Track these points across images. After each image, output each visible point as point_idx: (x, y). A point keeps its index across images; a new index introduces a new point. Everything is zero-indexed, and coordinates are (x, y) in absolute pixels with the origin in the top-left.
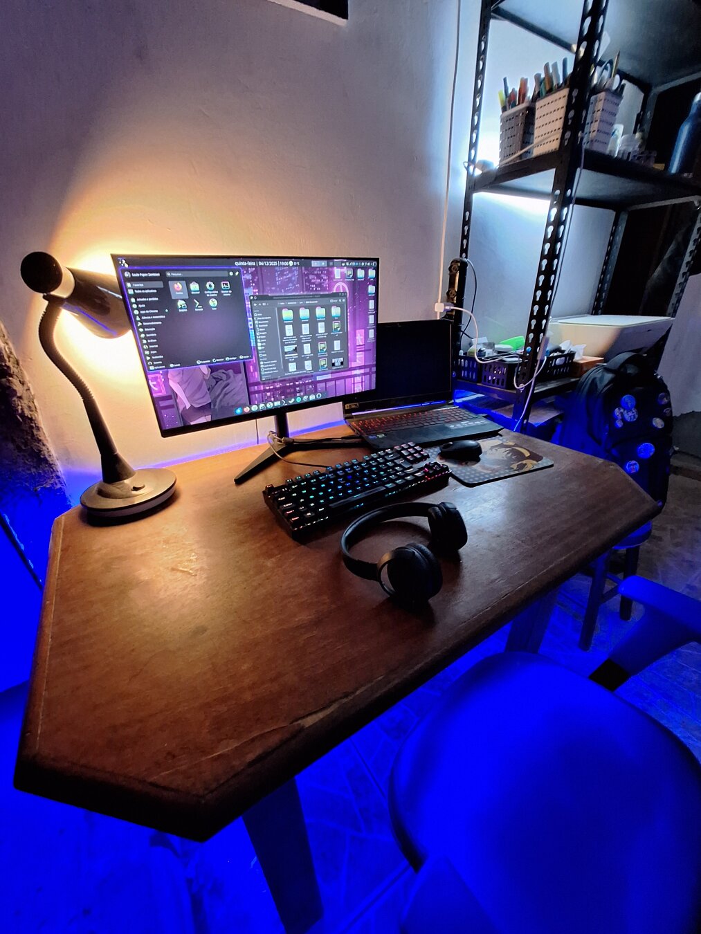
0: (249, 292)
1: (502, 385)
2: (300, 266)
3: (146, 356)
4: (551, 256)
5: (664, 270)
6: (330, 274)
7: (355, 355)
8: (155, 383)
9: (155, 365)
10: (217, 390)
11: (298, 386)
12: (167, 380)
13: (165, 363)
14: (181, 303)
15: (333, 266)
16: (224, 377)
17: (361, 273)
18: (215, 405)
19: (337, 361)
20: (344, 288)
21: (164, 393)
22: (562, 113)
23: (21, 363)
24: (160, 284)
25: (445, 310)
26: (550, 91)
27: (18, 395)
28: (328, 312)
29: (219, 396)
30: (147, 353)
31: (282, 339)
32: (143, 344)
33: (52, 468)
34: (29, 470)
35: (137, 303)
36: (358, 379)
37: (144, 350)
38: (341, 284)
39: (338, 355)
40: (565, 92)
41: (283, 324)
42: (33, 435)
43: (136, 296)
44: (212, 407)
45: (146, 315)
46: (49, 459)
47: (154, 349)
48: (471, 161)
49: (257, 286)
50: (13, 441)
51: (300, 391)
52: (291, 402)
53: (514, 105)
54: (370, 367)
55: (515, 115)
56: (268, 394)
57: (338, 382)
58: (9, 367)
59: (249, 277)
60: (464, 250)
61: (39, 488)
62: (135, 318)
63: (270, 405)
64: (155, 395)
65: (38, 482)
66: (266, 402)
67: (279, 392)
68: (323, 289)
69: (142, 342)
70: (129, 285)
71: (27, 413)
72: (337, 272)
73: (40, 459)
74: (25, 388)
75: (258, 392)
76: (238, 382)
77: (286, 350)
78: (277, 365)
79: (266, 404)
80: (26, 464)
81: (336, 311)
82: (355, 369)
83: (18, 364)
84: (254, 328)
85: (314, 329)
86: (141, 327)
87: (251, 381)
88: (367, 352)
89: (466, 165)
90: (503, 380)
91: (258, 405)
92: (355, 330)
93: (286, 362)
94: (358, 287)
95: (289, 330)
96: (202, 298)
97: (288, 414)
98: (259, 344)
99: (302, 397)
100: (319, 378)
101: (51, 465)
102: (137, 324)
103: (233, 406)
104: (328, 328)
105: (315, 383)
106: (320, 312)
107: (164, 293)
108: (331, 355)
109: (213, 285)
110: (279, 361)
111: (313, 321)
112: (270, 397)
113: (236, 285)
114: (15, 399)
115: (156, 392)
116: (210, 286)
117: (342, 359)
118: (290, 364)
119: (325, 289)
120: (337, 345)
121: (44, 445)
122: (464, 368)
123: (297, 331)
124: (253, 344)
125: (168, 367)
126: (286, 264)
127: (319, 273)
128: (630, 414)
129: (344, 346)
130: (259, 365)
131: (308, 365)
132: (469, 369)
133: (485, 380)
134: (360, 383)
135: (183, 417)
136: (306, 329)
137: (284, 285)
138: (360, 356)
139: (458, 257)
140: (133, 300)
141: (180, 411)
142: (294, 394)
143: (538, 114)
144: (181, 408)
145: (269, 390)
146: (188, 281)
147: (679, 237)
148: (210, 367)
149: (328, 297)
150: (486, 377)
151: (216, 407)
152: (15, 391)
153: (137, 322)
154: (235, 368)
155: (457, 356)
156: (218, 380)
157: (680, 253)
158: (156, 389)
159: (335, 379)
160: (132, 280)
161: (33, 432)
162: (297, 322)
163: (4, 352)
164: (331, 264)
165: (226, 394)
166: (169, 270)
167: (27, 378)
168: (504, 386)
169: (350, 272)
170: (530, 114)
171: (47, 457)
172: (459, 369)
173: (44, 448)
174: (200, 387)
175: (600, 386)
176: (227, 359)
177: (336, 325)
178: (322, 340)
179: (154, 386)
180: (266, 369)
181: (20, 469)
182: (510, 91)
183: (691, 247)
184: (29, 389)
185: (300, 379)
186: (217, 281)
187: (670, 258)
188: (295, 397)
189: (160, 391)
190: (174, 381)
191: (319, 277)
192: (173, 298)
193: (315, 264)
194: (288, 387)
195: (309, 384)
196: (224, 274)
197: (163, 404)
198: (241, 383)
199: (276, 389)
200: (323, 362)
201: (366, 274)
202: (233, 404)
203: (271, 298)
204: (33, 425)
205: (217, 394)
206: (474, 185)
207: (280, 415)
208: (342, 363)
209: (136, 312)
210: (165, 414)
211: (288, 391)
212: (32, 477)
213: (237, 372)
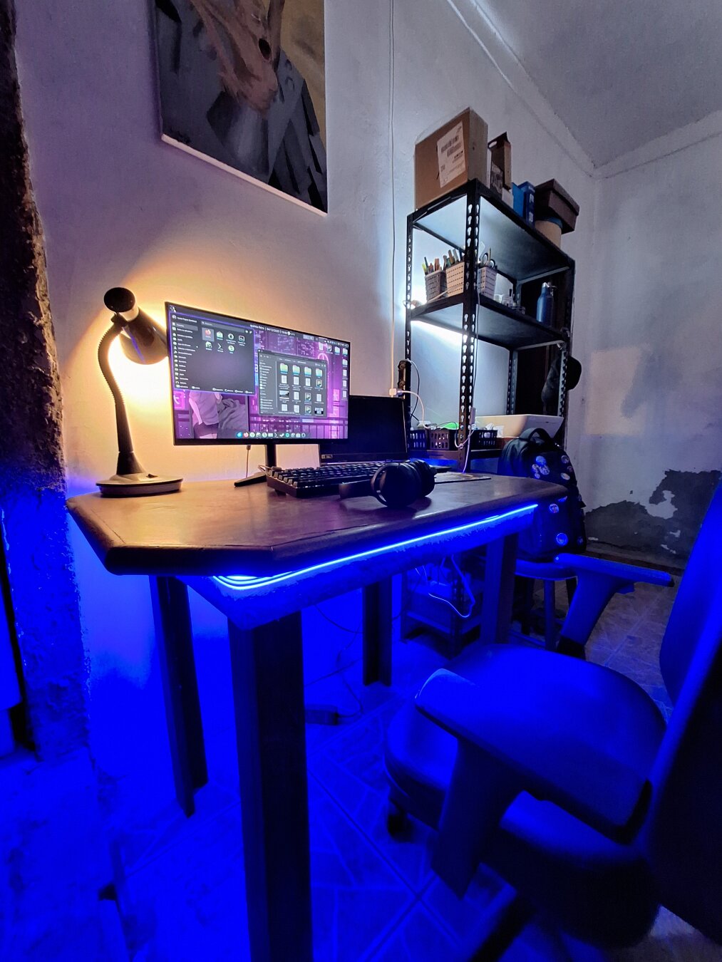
0: (258, 346)
1: (447, 447)
2: (295, 336)
3: (175, 376)
4: (468, 374)
5: (548, 387)
6: (316, 347)
7: (332, 408)
8: (178, 398)
9: (180, 385)
10: (225, 414)
11: (288, 424)
12: (188, 398)
13: (189, 385)
14: (208, 344)
15: (318, 341)
16: (232, 405)
17: (337, 350)
18: (221, 426)
19: (319, 410)
20: (325, 357)
21: (183, 408)
22: (463, 275)
23: (61, 378)
24: (196, 328)
25: (397, 393)
26: (454, 264)
27: (53, 401)
28: (313, 372)
29: (226, 418)
30: (177, 374)
31: (278, 384)
32: (175, 367)
33: (60, 471)
34: (39, 469)
35: (176, 337)
36: (334, 428)
37: (175, 371)
38: (323, 354)
39: (319, 405)
40: (463, 264)
41: (280, 374)
42: (53, 438)
43: (177, 332)
44: (219, 426)
45: (181, 347)
46: (60, 462)
47: (182, 372)
48: (408, 301)
49: (264, 344)
50: (35, 441)
51: (289, 429)
52: (282, 436)
53: (433, 271)
54: (344, 420)
55: (434, 277)
56: (264, 425)
57: (319, 427)
58: (52, 379)
59: (259, 336)
60: (408, 356)
61: (43, 489)
62: (173, 348)
63: (264, 435)
64: (176, 408)
65: (44, 482)
66: (262, 431)
67: (272, 426)
68: (310, 355)
69: (174, 365)
70: (174, 324)
71: (54, 418)
72: (321, 346)
73: (52, 461)
74: (59, 398)
75: (257, 422)
76: (242, 411)
77: (281, 394)
78: (273, 403)
79: (261, 433)
80: (39, 463)
81: (319, 373)
82: (332, 419)
83: (58, 379)
84: (259, 373)
85: (302, 382)
86: (176, 354)
87: (252, 412)
88: (341, 408)
89: (405, 303)
90: (447, 443)
91: (255, 433)
92: (332, 389)
93: (280, 403)
94: (335, 359)
95: (284, 379)
96: (224, 343)
97: (277, 445)
98: (261, 385)
99: (290, 434)
100: (304, 421)
101: (60, 468)
102: (173, 351)
103: (235, 430)
104: (313, 383)
105: (301, 424)
106: (308, 371)
107: (198, 335)
108: (314, 404)
109: (233, 337)
110: (274, 400)
111: (302, 376)
112: (265, 428)
113: (250, 340)
114: (48, 404)
115: (178, 406)
116: (231, 337)
117: (322, 409)
118: (283, 405)
119: (311, 356)
120: (319, 398)
121: (60, 449)
122: (415, 440)
123: (290, 381)
124: (257, 384)
125: (190, 388)
126: (286, 333)
127: (308, 344)
128: (544, 469)
129: (324, 399)
130: (260, 401)
131: (297, 409)
132: (419, 440)
133: (433, 446)
134: (336, 431)
135: (196, 430)
136: (296, 381)
137: (283, 347)
138: (336, 409)
139: (404, 359)
140: (174, 335)
141: (194, 425)
142: (284, 430)
143: (447, 276)
144: (194, 423)
145: (265, 423)
146: (216, 330)
147: (553, 365)
148: (222, 395)
149: (314, 362)
150: (433, 444)
151: (223, 428)
152: (51, 397)
153: (174, 350)
154: (241, 399)
155: (409, 432)
156: (226, 406)
157: (556, 376)
158: (178, 403)
159: (317, 424)
160: (176, 321)
161: (54, 435)
162: (290, 375)
163: (51, 366)
164: (317, 339)
165: (231, 419)
166: (204, 320)
167: (62, 391)
168: (448, 448)
169: (330, 347)
170: (443, 276)
171: (59, 459)
172: (411, 441)
173: (59, 452)
174: (212, 409)
175: (518, 450)
176: (236, 391)
177: (319, 382)
178: (308, 391)
179: (177, 400)
180: (265, 406)
181: (32, 468)
182: (429, 265)
183: (562, 372)
184: (60, 400)
185: (290, 418)
186: (236, 335)
187: (551, 379)
188: (285, 432)
189: (180, 405)
190: (193, 400)
191: (307, 346)
192: (203, 339)
193: (305, 337)
194: (281, 423)
195: (296, 424)
196: (242, 331)
197: (181, 416)
198: (244, 412)
199: (270, 422)
200: (308, 409)
201: (341, 351)
202: (236, 428)
203: (273, 354)
204: (56, 429)
205: (225, 417)
206: (411, 315)
207: (271, 445)
208: (322, 413)
209: (175, 343)
210: (181, 425)
211: (280, 426)
212: (40, 476)
213: (242, 403)
